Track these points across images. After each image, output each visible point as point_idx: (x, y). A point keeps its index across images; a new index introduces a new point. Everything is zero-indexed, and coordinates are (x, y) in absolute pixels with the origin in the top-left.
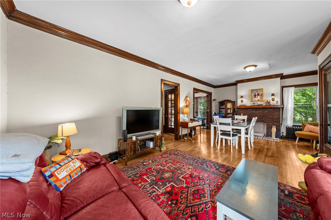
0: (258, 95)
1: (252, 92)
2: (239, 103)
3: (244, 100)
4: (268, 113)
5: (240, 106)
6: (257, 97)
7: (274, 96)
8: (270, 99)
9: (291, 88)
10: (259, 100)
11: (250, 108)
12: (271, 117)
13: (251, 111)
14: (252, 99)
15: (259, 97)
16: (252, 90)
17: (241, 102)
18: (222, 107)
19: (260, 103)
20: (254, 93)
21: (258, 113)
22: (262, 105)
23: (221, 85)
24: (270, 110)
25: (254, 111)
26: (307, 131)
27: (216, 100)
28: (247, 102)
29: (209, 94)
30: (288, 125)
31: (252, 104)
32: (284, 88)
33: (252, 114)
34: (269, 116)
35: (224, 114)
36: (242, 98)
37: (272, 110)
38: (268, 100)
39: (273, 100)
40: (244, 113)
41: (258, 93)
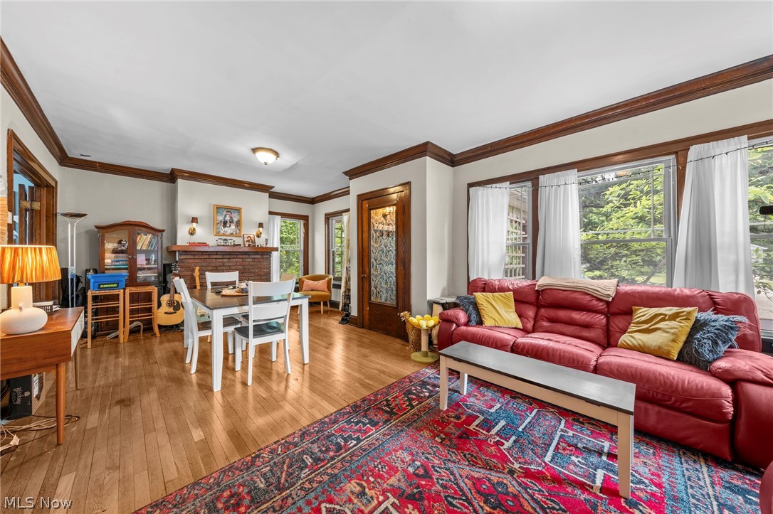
0: (232, 221)
1: (218, 212)
2: (183, 239)
3: (201, 229)
4: (251, 263)
5: (192, 245)
6: (228, 225)
7: (262, 227)
9: (278, 217)
10: (232, 234)
11: (216, 252)
12: (257, 271)
15: (233, 227)
16: (219, 208)
17: (189, 236)
19: (235, 240)
20: (222, 214)
21: (234, 264)
23: (102, 164)
24: (256, 257)
25: (226, 260)
26: (308, 289)
27: (82, 215)
28: (205, 236)
31: (219, 241)
34: (254, 270)
36: (193, 224)
37: (259, 257)
38: (251, 236)
39: (258, 236)
40: (200, 265)
41: (231, 218)
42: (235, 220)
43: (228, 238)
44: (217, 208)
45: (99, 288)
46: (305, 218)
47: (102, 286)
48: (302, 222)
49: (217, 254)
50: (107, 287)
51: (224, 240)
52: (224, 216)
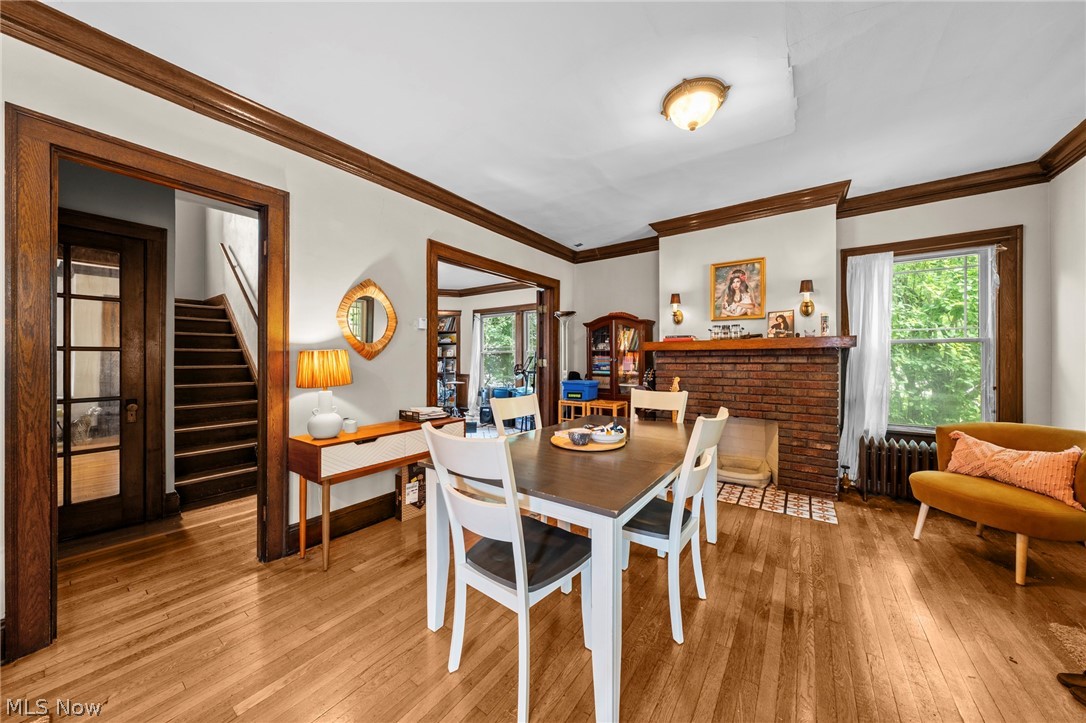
0: (745, 288)
1: (717, 278)
2: (665, 330)
3: (687, 314)
4: (784, 376)
5: (669, 340)
6: (737, 298)
7: (810, 289)
8: (791, 305)
9: (880, 255)
10: (746, 314)
11: (710, 351)
12: (797, 392)
13: (713, 367)
14: (717, 308)
15: (747, 300)
16: (718, 268)
17: (673, 325)
18: (601, 347)
19: (750, 327)
20: (725, 279)
21: (744, 375)
22: (760, 335)
23: (599, 249)
24: (794, 360)
25: (728, 367)
26: (967, 469)
27: (572, 313)
28: (695, 324)
29: (546, 287)
30: (867, 432)
31: (717, 330)
32: (849, 258)
33: (717, 382)
34: (789, 391)
35: (608, 379)
36: (675, 305)
37: (804, 360)
38: (786, 314)
39: (806, 314)
40: (683, 374)
41: (742, 282)
42: (752, 284)
43: (730, 323)
45: (567, 397)
46: (1004, 236)
47: (570, 396)
48: (991, 250)
49: (710, 356)
50: (574, 397)
51: (724, 327)
52: (728, 283)
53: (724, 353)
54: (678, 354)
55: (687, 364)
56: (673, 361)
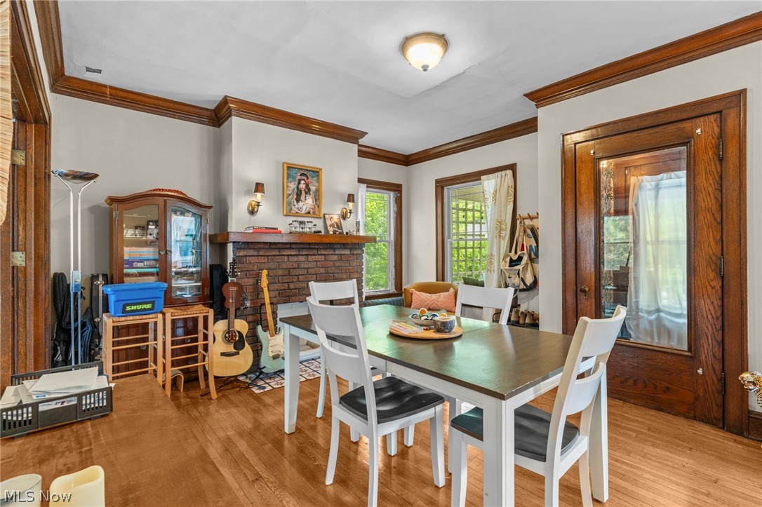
0: (308, 191)
1: (289, 176)
2: (239, 223)
3: (264, 204)
4: (337, 264)
6: (303, 197)
7: (353, 201)
9: (361, 185)
10: (309, 213)
11: (291, 244)
13: (291, 258)
14: (289, 204)
15: (309, 200)
17: (248, 215)
20: (294, 179)
21: (313, 264)
23: (115, 89)
24: (343, 252)
25: (302, 258)
28: (271, 217)
31: (294, 225)
33: (293, 272)
36: (259, 195)
37: (347, 252)
38: (335, 217)
41: (307, 185)
42: (313, 188)
43: (306, 219)
44: (289, 168)
45: (125, 313)
46: (396, 188)
47: (128, 308)
48: (392, 194)
49: (290, 248)
50: (137, 310)
51: (301, 223)
52: (297, 182)
53: (301, 246)
54: (262, 246)
55: (268, 256)
56: (256, 253)
